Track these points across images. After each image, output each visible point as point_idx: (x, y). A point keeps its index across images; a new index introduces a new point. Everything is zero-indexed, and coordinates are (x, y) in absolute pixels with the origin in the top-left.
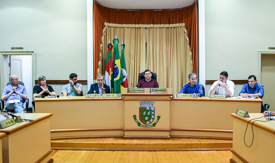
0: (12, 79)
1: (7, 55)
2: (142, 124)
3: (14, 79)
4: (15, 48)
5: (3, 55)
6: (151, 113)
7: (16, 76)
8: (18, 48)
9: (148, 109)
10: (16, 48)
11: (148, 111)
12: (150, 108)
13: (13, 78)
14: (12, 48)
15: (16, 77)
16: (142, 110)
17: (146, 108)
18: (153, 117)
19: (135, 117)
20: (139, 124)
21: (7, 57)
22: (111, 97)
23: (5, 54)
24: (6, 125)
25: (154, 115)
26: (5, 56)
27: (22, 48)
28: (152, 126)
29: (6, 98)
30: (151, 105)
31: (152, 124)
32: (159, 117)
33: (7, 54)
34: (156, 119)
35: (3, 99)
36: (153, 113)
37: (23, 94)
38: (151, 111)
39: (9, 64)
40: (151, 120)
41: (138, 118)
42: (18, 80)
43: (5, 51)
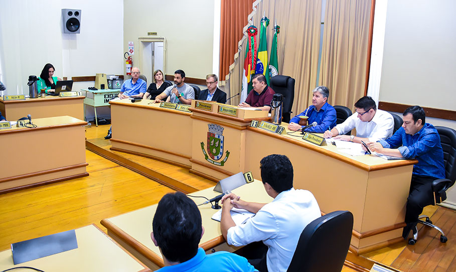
2: (209, 157)
6: (219, 144)
8: (153, 34)
9: (216, 136)
11: (216, 140)
12: (219, 137)
14: (149, 34)
16: (210, 136)
17: (214, 135)
18: (221, 150)
19: (202, 144)
20: (207, 157)
22: (185, 110)
23: (142, 40)
25: (222, 147)
27: (156, 34)
28: (220, 164)
30: (220, 132)
31: (220, 161)
32: (228, 153)
34: (225, 154)
36: (221, 145)
38: (219, 140)
39: (153, 52)
40: (220, 156)
41: (205, 147)
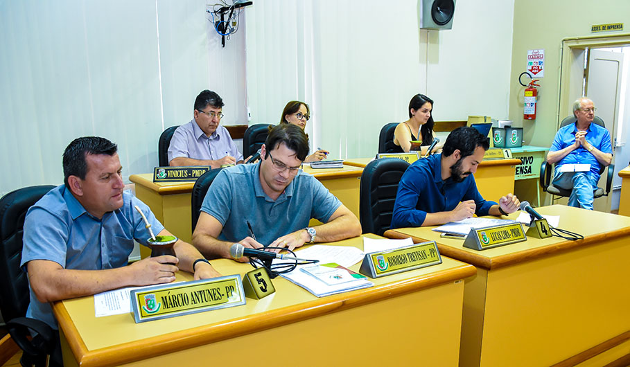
0: (578, 110)
1: (581, 49)
3: (582, 108)
4: (601, 28)
5: (570, 47)
7: (591, 101)
8: (609, 27)
10: (604, 28)
13: (580, 106)
14: (595, 29)
15: (590, 104)
21: (581, 53)
23: (575, 44)
24: (491, 242)
26: (577, 51)
27: (619, 27)
29: (559, 158)
33: (581, 43)
35: (551, 160)
37: (600, 150)
39: (585, 70)
42: (592, 112)
43: (576, 37)
